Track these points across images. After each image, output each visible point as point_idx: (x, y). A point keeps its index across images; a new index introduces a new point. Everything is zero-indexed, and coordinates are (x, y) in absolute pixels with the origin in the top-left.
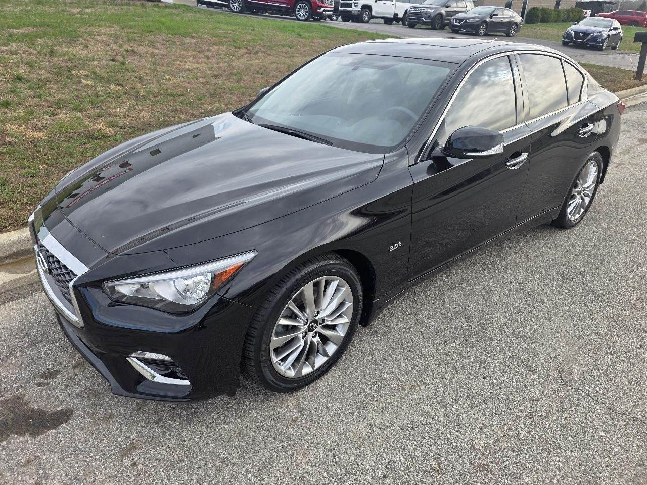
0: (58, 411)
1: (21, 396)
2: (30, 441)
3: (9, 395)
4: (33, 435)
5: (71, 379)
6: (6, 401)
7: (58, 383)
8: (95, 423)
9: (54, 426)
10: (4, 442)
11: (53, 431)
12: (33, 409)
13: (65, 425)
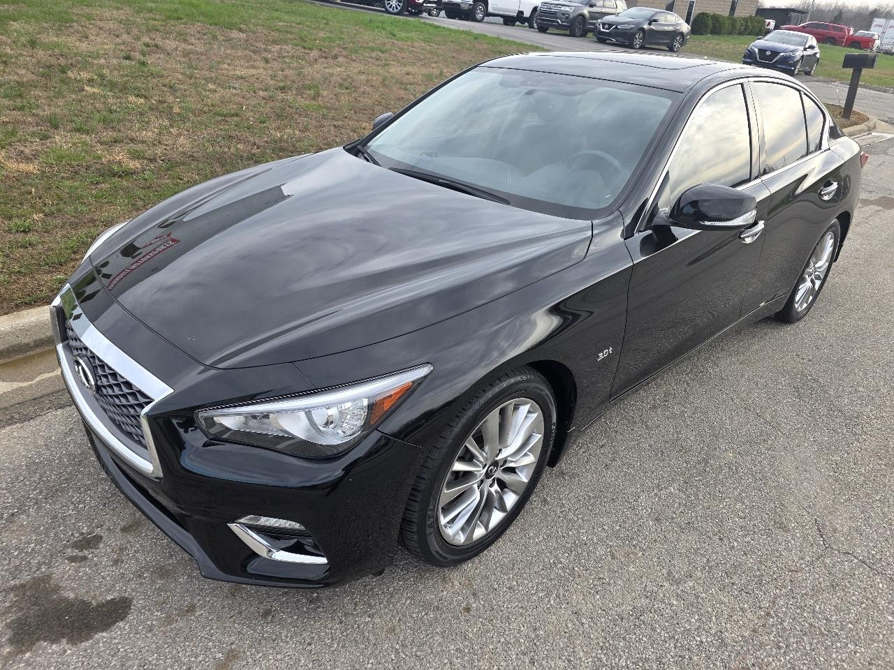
0: (108, 602)
1: (47, 578)
2: (69, 652)
3: (25, 577)
4: (73, 641)
5: (122, 549)
6: (23, 586)
7: (102, 555)
8: (169, 620)
9: (106, 626)
10: (28, 655)
11: (105, 634)
12: (66, 600)
13: (121, 624)
